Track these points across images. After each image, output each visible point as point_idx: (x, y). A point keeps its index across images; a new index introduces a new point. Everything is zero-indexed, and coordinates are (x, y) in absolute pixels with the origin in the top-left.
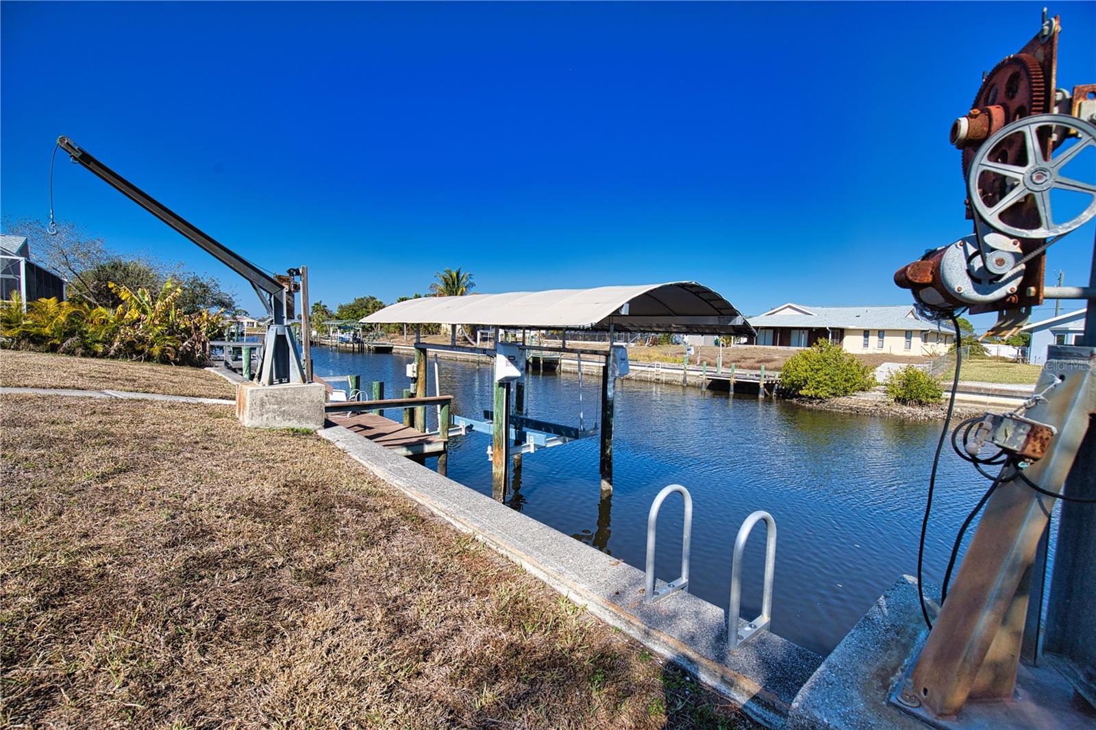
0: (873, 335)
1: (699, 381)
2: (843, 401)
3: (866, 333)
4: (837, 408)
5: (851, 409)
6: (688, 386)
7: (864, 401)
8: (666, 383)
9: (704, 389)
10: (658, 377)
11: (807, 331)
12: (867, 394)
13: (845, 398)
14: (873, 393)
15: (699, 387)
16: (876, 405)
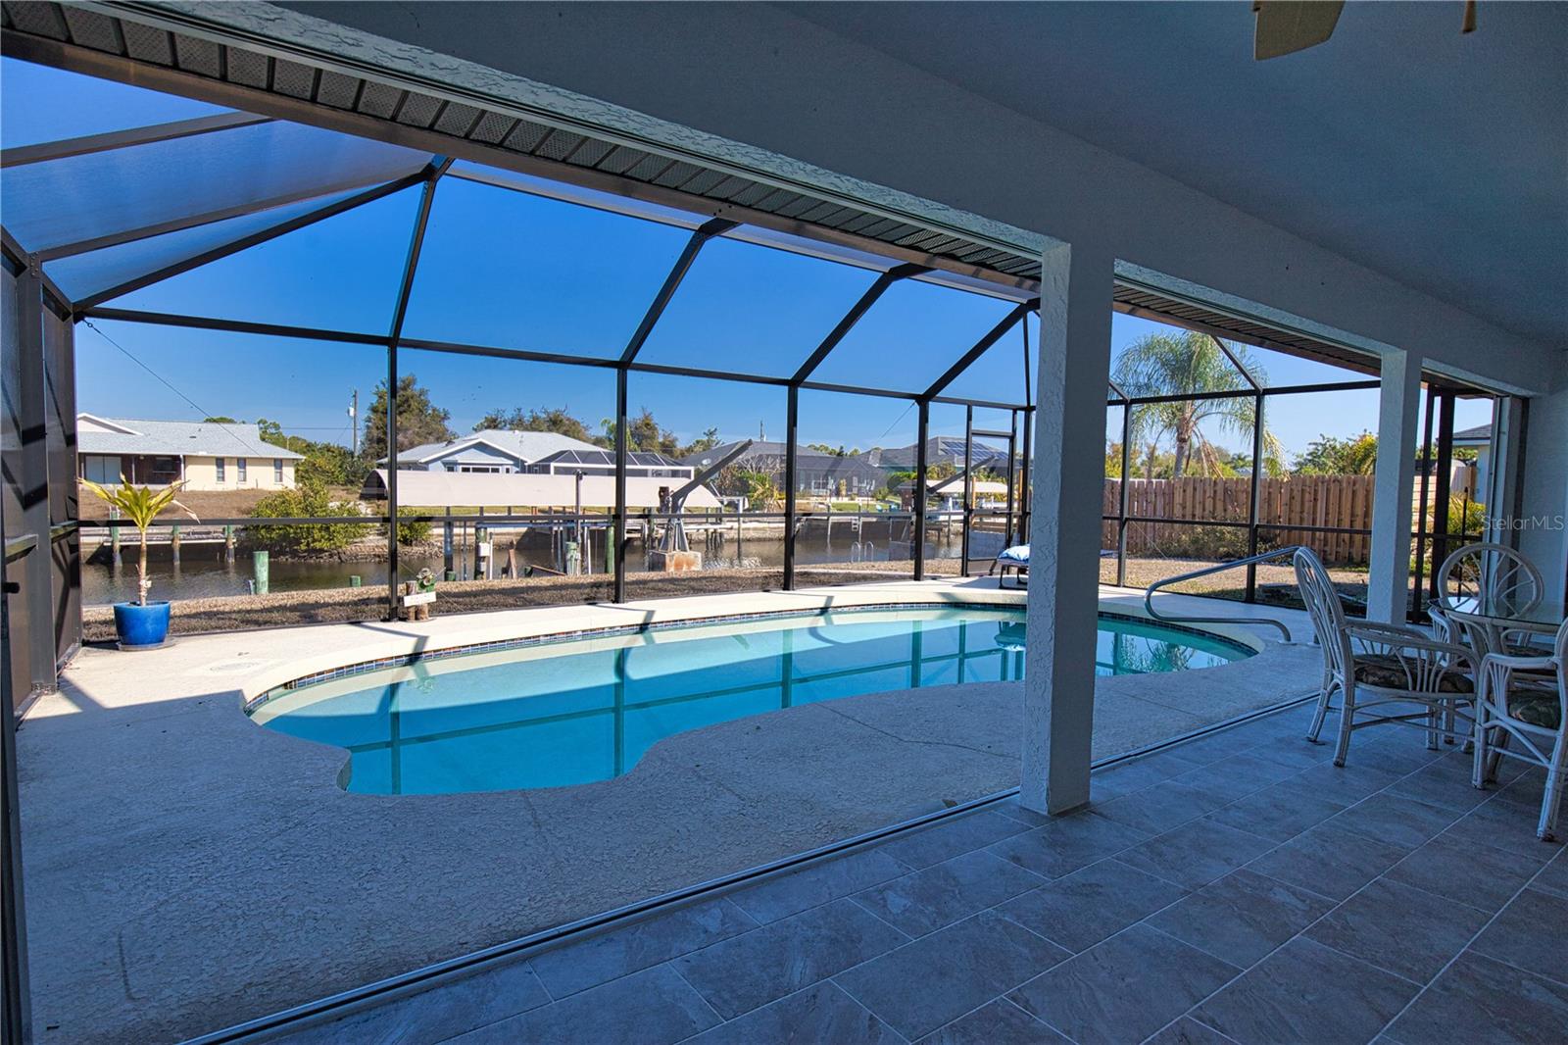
0: (230, 464)
3: (220, 462)
11: (119, 458)
12: (367, 538)
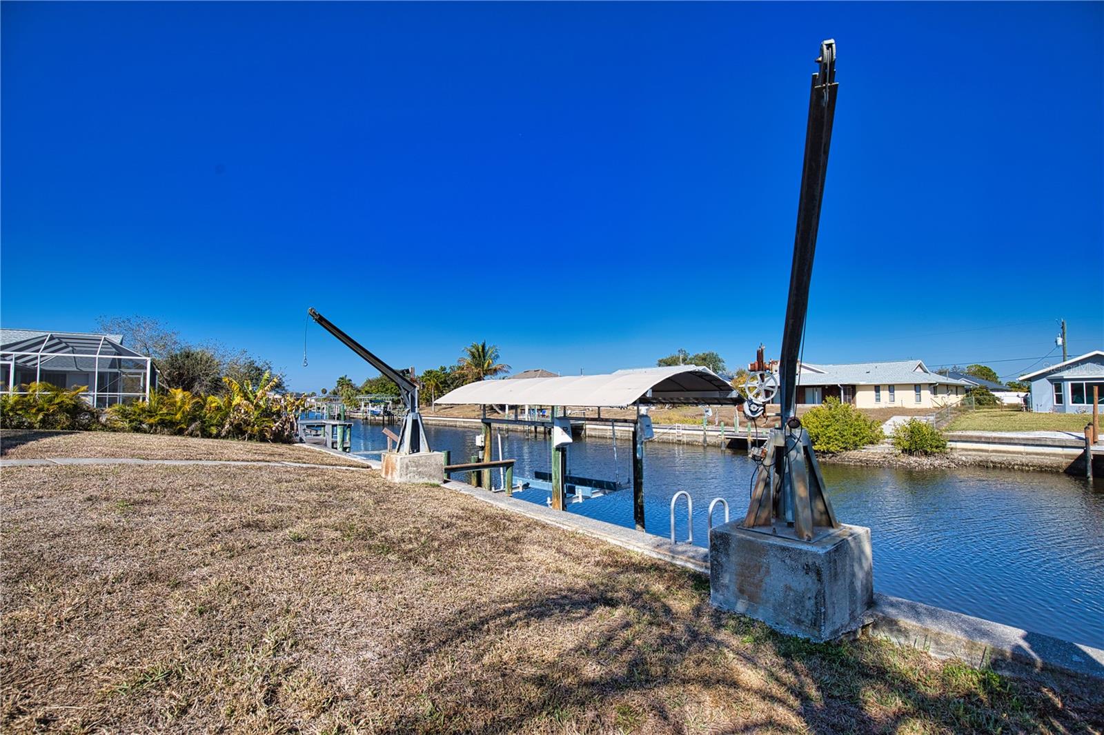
0: (884, 390)
1: (718, 441)
2: (854, 454)
3: (877, 388)
4: (848, 461)
5: (861, 461)
6: (708, 445)
7: (873, 453)
8: (688, 444)
9: (723, 448)
10: (680, 438)
11: (820, 389)
12: (877, 446)
13: (856, 451)
14: (882, 446)
15: (719, 446)
16: (884, 457)
